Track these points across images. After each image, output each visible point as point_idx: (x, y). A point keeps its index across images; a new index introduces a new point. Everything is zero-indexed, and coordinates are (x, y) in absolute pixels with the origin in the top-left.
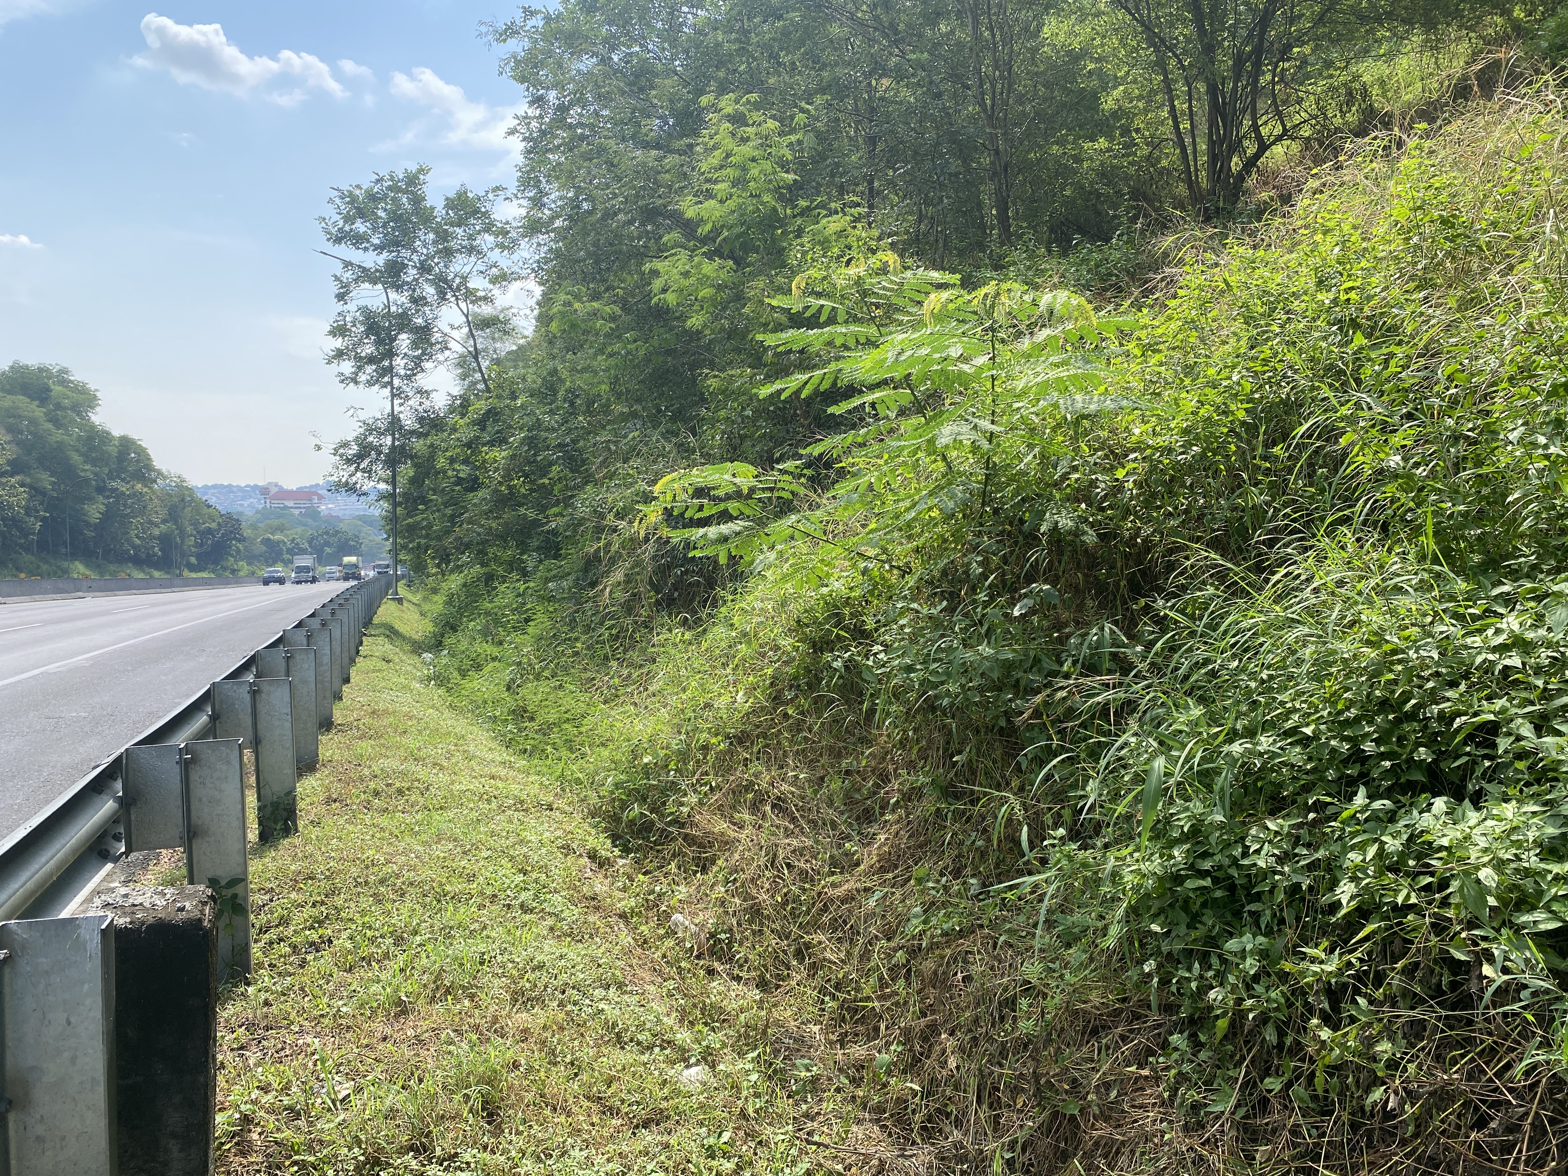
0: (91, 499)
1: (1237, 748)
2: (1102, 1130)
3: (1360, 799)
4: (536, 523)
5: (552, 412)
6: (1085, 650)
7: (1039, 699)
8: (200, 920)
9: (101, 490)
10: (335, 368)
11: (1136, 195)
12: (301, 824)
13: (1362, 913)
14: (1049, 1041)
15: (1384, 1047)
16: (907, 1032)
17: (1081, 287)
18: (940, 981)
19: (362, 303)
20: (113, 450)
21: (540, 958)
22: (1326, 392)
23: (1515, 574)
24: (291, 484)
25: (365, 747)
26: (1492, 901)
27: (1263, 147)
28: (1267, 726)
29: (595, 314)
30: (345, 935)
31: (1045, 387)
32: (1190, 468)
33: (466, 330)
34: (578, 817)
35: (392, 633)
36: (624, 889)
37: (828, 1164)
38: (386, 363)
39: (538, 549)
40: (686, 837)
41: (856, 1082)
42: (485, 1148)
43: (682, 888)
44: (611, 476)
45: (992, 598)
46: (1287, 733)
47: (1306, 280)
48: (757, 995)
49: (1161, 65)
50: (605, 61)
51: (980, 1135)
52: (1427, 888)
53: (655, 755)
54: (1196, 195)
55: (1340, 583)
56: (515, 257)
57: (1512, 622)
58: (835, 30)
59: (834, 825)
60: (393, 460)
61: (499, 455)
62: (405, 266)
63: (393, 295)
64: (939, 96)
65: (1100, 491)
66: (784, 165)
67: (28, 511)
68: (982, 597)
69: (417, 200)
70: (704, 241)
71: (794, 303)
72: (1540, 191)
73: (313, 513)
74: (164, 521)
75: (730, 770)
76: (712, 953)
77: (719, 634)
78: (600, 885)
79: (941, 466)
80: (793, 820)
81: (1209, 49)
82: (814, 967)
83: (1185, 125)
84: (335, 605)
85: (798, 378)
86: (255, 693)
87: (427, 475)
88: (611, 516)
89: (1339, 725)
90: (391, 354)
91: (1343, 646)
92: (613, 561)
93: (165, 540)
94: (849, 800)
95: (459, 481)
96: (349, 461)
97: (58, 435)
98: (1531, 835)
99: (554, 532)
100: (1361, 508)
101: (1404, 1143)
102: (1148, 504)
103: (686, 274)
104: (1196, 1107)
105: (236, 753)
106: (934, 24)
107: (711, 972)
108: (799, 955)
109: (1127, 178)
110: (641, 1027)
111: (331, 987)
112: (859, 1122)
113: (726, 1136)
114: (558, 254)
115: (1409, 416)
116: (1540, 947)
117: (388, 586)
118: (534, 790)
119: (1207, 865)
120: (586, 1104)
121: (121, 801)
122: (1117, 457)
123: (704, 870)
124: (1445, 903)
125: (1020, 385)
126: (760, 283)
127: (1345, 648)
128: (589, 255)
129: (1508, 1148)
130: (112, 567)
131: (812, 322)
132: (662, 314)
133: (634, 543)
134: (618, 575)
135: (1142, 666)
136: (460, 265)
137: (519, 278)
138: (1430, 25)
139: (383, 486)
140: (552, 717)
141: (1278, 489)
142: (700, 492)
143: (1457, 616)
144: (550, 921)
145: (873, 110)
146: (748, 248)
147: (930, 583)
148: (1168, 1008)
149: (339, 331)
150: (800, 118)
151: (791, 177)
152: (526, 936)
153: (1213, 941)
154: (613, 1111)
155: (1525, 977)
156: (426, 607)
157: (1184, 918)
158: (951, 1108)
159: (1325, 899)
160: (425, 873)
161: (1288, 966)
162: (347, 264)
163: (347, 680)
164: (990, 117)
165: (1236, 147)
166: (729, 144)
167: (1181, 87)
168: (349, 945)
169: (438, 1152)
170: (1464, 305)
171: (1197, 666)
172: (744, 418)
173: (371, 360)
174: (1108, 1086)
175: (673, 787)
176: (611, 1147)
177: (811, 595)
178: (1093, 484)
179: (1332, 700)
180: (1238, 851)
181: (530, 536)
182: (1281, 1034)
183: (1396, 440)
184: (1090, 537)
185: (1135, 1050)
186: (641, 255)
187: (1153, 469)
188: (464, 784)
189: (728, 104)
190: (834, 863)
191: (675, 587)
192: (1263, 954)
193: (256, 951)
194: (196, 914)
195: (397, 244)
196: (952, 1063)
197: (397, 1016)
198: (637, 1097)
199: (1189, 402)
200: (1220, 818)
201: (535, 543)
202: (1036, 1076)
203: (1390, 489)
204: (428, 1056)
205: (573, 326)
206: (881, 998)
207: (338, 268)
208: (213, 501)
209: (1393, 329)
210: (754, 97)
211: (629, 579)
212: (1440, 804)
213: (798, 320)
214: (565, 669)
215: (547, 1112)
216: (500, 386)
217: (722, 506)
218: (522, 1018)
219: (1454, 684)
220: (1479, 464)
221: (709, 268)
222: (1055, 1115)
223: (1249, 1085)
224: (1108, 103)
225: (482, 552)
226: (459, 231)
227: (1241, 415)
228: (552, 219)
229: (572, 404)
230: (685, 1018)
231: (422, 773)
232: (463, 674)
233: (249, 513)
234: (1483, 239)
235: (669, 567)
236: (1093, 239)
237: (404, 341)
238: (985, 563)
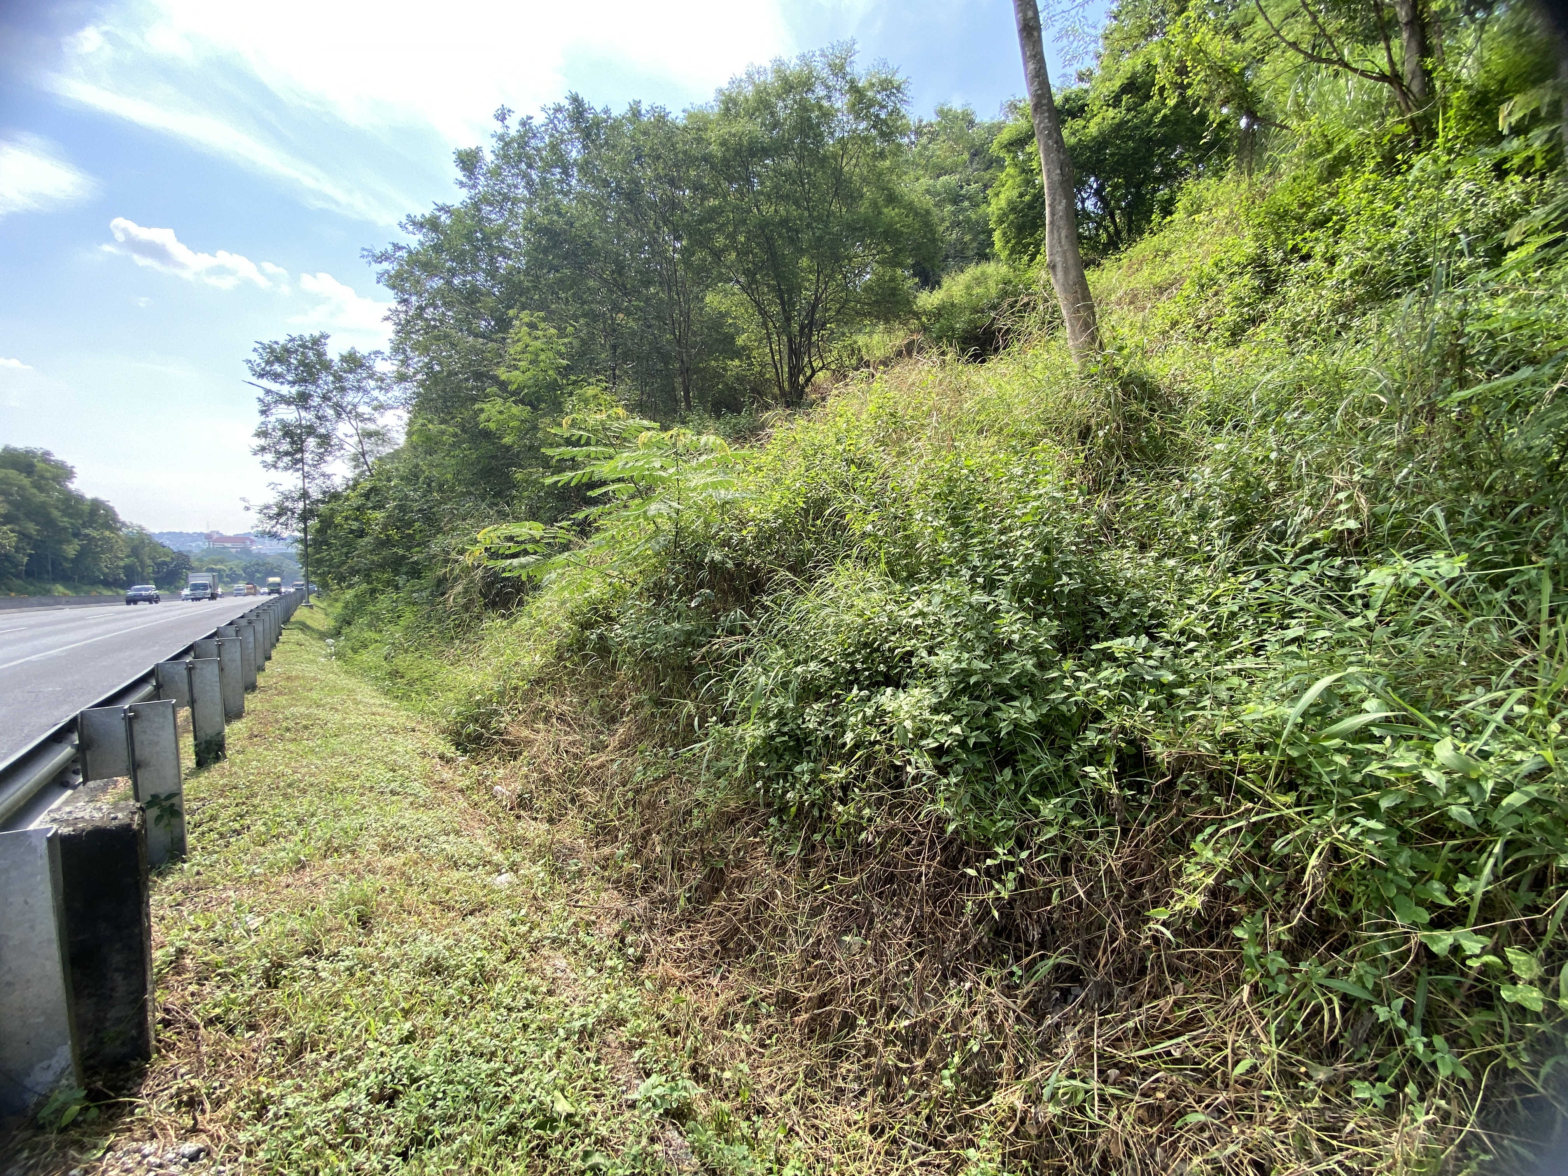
0: (69, 542)
1: (799, 669)
2: (736, 874)
3: (855, 691)
4: (403, 557)
5: (415, 490)
6: (728, 624)
7: (704, 650)
8: (130, 825)
9: (76, 535)
10: (259, 458)
11: (753, 390)
12: (228, 753)
13: (857, 746)
14: (709, 830)
15: (867, 812)
16: (634, 837)
17: (727, 436)
18: (652, 805)
19: (280, 417)
20: (86, 508)
21: (402, 822)
22: (839, 495)
23: (920, 581)
24: (230, 532)
25: (282, 700)
26: (910, 736)
27: (814, 373)
28: (813, 658)
29: (443, 433)
30: (260, 823)
31: (706, 486)
32: (778, 530)
33: (356, 438)
34: (432, 734)
35: (304, 627)
36: (463, 775)
37: (586, 917)
38: (299, 456)
39: (406, 573)
40: (503, 741)
41: (604, 868)
42: (360, 944)
43: (501, 771)
44: (453, 529)
45: (680, 598)
46: (823, 661)
47: (832, 440)
48: (546, 826)
49: (765, 325)
50: (449, 283)
51: (673, 887)
52: (884, 732)
53: (483, 694)
54: (783, 394)
55: (846, 587)
56: (389, 395)
57: (919, 604)
58: (591, 283)
59: (594, 727)
60: (304, 517)
61: (379, 515)
62: (311, 396)
63: (303, 414)
64: (649, 327)
65: (734, 541)
66: (561, 355)
67: (17, 550)
68: (675, 597)
69: (320, 355)
70: (513, 394)
71: (564, 431)
72: (931, 403)
73: (248, 552)
74: (128, 557)
75: (531, 700)
76: (520, 806)
77: (524, 622)
78: (447, 774)
79: (652, 527)
80: (569, 725)
81: (788, 319)
82: (581, 806)
83: (777, 357)
84: (259, 612)
85: (568, 475)
86: (190, 669)
87: (329, 527)
88: (454, 553)
89: (846, 655)
90: (301, 450)
91: (846, 617)
92: (456, 580)
93: (128, 569)
94: (602, 712)
95: (352, 531)
96: (270, 518)
97: (42, 497)
98: (926, 703)
99: (416, 563)
100: (855, 552)
101: (876, 857)
102: (758, 548)
103: (501, 412)
104: (782, 854)
105: (170, 710)
106: (647, 288)
107: (518, 817)
108: (573, 801)
109: (749, 382)
110: (470, 855)
111: (248, 857)
112: (606, 890)
113: (523, 912)
114: (419, 395)
115: (876, 507)
116: (930, 756)
117: (302, 598)
118: (402, 720)
119: (786, 729)
120: (431, 907)
121: (79, 748)
122: (743, 524)
123: (515, 759)
124: (891, 739)
125: (693, 485)
126: (547, 420)
127: (848, 618)
128: (439, 396)
129: (919, 853)
130: (86, 588)
131: (577, 443)
132: (487, 434)
133: (467, 570)
134: (459, 588)
135: (755, 630)
136: (351, 397)
137: (392, 408)
138: (887, 321)
139: (298, 534)
140: (416, 675)
141: (818, 541)
142: (510, 539)
143: (897, 602)
144: (411, 799)
145: (614, 330)
146: (539, 400)
147: (648, 590)
148: (769, 805)
149: (263, 433)
150: (570, 329)
151: (565, 362)
152: (393, 808)
153: (789, 768)
154: (449, 909)
155: (924, 771)
156: (329, 610)
157: (775, 757)
158: (658, 874)
159: (840, 742)
160: (322, 778)
161: (823, 777)
162: (268, 392)
163: (269, 658)
164: (679, 341)
165: (801, 371)
166: (527, 339)
167: (775, 337)
168: (263, 829)
169: (326, 952)
170: (899, 454)
171: (782, 628)
172: (539, 497)
173: (287, 454)
174: (739, 850)
175: (496, 712)
176: (447, 931)
177: (579, 598)
178: (731, 538)
179: (842, 644)
180: (800, 721)
181: (401, 565)
182: (821, 811)
183: (870, 518)
184: (730, 565)
185: (753, 829)
186: (474, 400)
187: (760, 530)
188: (353, 719)
189: (525, 316)
190: (593, 747)
191: (497, 594)
192: (813, 772)
193: (190, 839)
194: (128, 821)
195: (306, 381)
196: (658, 849)
197: (297, 871)
198: (466, 897)
199: (777, 497)
200: (791, 705)
201: (404, 569)
202: (702, 850)
203: (868, 541)
204: (320, 894)
205: (428, 439)
206: (619, 819)
207: (261, 394)
208: (167, 543)
209: (869, 465)
210: (542, 314)
211: (466, 591)
212: (889, 691)
213: (569, 442)
214: (424, 645)
215: (405, 915)
216: (380, 473)
217: (523, 547)
218: (389, 860)
219: (894, 634)
220: (905, 530)
221: (516, 410)
222: (712, 869)
223: (807, 838)
224: (740, 341)
225: (368, 576)
226: (351, 376)
227: (801, 504)
228: (415, 374)
229: (429, 485)
230: (500, 846)
231: (322, 714)
232: (355, 651)
233: (196, 551)
234: (908, 424)
235: (493, 583)
236: (733, 412)
237: (311, 442)
238: (677, 579)
